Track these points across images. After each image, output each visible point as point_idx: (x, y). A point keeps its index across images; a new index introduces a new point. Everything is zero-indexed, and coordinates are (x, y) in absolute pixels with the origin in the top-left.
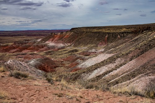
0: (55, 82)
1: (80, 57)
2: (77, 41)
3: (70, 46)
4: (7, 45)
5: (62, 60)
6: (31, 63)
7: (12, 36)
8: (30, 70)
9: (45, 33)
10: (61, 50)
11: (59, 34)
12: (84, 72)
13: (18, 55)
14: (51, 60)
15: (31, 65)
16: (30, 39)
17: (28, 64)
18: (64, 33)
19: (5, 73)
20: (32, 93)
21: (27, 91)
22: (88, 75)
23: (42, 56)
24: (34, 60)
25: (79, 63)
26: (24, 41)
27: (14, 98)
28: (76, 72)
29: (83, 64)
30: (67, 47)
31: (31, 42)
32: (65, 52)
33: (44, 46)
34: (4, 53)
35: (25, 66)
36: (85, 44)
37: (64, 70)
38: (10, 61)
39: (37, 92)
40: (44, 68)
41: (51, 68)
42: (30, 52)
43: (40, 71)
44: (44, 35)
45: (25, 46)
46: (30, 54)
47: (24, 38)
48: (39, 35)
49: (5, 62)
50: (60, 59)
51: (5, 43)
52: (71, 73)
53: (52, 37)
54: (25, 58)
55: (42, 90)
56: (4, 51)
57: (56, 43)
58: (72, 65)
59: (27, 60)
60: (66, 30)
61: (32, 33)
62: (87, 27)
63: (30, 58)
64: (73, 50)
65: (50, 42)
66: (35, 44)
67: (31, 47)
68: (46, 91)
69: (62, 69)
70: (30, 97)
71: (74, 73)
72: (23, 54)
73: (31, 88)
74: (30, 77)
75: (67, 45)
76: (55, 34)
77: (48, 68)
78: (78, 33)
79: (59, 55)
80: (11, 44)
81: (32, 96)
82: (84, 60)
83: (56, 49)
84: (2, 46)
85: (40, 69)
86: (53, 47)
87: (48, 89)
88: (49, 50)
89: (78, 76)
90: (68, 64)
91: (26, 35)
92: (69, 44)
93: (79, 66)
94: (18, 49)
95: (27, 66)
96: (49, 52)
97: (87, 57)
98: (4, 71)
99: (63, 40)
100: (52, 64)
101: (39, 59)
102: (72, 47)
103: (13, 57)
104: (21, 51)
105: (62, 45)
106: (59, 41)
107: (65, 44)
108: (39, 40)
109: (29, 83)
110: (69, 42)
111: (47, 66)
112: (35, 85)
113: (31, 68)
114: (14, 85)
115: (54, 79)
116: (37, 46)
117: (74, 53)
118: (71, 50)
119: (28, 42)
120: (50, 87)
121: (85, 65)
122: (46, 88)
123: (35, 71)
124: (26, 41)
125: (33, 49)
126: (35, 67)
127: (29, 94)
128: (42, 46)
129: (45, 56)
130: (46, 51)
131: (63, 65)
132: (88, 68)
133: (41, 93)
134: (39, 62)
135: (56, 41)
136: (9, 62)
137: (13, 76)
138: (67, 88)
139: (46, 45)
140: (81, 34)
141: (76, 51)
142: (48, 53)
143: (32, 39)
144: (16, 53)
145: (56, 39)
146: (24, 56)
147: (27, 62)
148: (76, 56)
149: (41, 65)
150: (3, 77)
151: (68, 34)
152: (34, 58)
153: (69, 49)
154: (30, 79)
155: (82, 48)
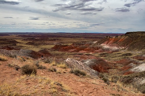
0: (111, 83)
1: (133, 61)
2: (132, 45)
3: (125, 49)
4: (67, 46)
5: (115, 63)
6: (86, 62)
7: (72, 37)
8: (85, 69)
9: (100, 36)
10: (115, 53)
11: (114, 37)
12: (137, 76)
13: (75, 54)
14: (105, 62)
15: (86, 65)
16: (87, 41)
17: (84, 63)
18: (119, 36)
19: (66, 69)
20: (90, 90)
21: (86, 88)
22: (141, 79)
23: (97, 57)
24: (89, 60)
25: (132, 67)
26: (82, 43)
27: (75, 93)
28: (128, 75)
29: (136, 68)
30: (121, 50)
31: (87, 44)
32: (119, 55)
33: (99, 48)
34: (63, 52)
35: (81, 65)
36: (140, 49)
37: (116, 72)
38: (69, 59)
39: (95, 90)
40: (98, 68)
41: (105, 69)
42: (86, 52)
43: (94, 71)
44: (100, 38)
45: (82, 47)
46: (86, 55)
47: (82, 40)
48: (95, 37)
49: (64, 59)
50: (113, 61)
51: (65, 43)
52: (123, 76)
53: (107, 40)
54: (81, 58)
55: (99, 89)
56: (64, 50)
57: (111, 46)
58: (125, 68)
59: (83, 60)
60: (121, 34)
61: (88, 35)
62: (142, 32)
63: (85, 58)
64: (127, 53)
65: (105, 45)
66: (91, 46)
67: (87, 48)
68: (103, 90)
69: (115, 71)
70: (89, 93)
71: (126, 76)
72: (80, 54)
73: (89, 85)
74: (88, 75)
75: (121, 48)
76: (110, 38)
77: (101, 69)
78: (133, 37)
79: (113, 57)
80: (70, 44)
81: (91, 93)
82: (137, 64)
83: (110, 51)
84: (62, 46)
85: (94, 69)
86: (108, 50)
87: (104, 88)
88: (103, 52)
89: (131, 79)
90: (121, 66)
91: (84, 37)
92: (123, 48)
93: (132, 70)
94: (75, 49)
95: (83, 65)
96: (104, 54)
97: (141, 61)
98: (65, 68)
99: (117, 44)
100: (105, 65)
101: (94, 60)
102: (126, 51)
103: (71, 56)
104: (78, 51)
105: (116, 48)
106: (113, 44)
107: (120, 47)
108: (95, 42)
109: (87, 80)
110: (123, 46)
111: (101, 67)
112: (93, 83)
113: (86, 67)
114: (74, 81)
115: (110, 80)
116: (93, 47)
117: (128, 57)
118: (125, 53)
119: (85, 44)
120: (106, 87)
121: (139, 69)
122: (103, 87)
123: (89, 70)
124: (83, 42)
125: (89, 50)
126: (90, 66)
127: (88, 91)
128: (97, 48)
129: (99, 57)
130: (101, 53)
131: (116, 67)
132: (141, 73)
133: (99, 91)
134: (93, 63)
135: (111, 44)
136: (67, 60)
137: (74, 73)
138: (123, 90)
139: (101, 47)
140: (136, 39)
141: (130, 54)
142: (102, 55)
143: (89, 41)
144: (74, 53)
145: (111, 42)
146: (80, 56)
147: (82, 62)
148: (129, 59)
149: (95, 65)
150: (65, 73)
151: (123, 38)
152: (89, 59)
153: (123, 52)
154: (88, 77)
155: (136, 52)
